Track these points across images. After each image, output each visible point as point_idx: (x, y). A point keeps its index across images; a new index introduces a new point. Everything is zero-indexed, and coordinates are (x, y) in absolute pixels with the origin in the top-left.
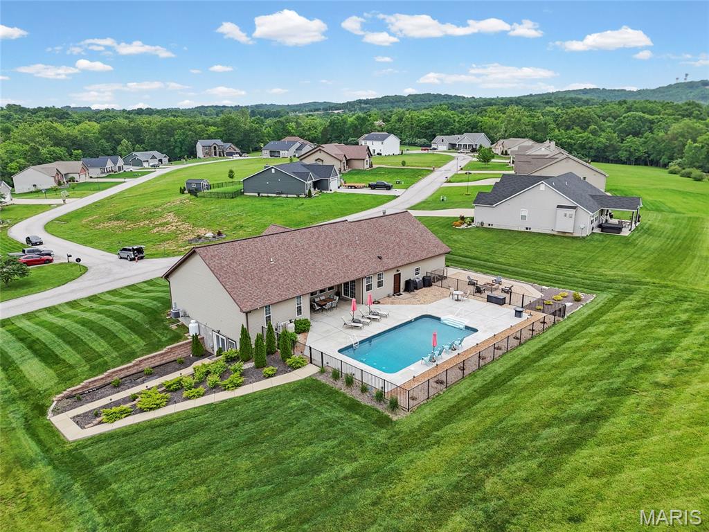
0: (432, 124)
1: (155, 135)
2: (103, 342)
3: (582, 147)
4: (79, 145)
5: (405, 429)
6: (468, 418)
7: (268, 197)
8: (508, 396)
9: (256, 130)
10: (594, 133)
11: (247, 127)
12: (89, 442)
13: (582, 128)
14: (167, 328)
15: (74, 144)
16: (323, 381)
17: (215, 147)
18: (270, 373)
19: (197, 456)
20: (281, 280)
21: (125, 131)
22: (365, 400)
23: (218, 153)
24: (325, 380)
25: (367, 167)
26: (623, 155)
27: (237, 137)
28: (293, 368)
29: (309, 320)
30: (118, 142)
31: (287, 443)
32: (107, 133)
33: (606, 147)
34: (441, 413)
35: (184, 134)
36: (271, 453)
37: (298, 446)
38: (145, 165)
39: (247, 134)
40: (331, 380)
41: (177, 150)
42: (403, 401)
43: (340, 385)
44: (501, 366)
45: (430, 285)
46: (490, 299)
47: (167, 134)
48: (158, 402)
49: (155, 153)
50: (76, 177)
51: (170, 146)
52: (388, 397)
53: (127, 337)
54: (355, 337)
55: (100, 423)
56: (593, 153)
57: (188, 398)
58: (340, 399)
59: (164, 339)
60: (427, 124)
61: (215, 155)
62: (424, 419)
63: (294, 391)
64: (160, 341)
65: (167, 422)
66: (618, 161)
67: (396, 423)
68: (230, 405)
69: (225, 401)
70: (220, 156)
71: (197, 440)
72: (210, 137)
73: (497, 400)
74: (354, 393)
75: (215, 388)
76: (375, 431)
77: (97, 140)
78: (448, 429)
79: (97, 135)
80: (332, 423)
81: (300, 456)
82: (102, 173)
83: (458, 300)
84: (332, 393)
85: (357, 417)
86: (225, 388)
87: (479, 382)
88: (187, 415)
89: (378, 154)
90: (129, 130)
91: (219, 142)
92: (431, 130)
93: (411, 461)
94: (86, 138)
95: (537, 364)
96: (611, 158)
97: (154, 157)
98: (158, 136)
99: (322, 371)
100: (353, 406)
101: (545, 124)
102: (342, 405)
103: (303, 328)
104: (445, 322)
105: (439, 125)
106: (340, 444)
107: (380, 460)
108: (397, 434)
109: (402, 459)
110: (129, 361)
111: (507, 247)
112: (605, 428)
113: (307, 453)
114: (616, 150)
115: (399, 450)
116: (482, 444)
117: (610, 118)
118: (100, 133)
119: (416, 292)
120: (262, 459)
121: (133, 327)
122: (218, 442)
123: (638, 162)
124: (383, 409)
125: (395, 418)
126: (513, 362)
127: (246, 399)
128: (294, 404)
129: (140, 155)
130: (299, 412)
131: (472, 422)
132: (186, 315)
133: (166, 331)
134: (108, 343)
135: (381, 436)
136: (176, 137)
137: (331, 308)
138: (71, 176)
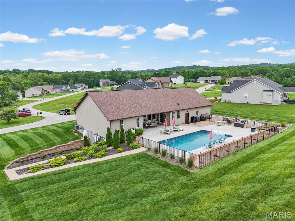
0: (197, 73)
1: (83, 78)
2: (41, 140)
4: (53, 81)
5: (198, 177)
6: (236, 172)
8: (259, 163)
9: (124, 76)
10: (269, 76)
11: (120, 75)
12: (20, 181)
13: (263, 74)
14: (73, 135)
15: (52, 81)
16: (149, 154)
17: (107, 82)
18: (121, 150)
19: (75, 188)
20: (129, 109)
21: (72, 76)
22: (173, 163)
23: (108, 85)
24: (152, 154)
25: (170, 86)
27: (117, 79)
28: (133, 148)
29: (143, 129)
30: (69, 81)
31: (127, 182)
32: (65, 77)
34: (219, 170)
35: (95, 77)
36: (117, 186)
37: (134, 183)
38: (79, 89)
39: (120, 78)
40: (154, 153)
41: (92, 84)
42: (196, 163)
43: (159, 156)
44: (249, 150)
45: (203, 120)
46: (236, 125)
47: (88, 77)
49: (83, 84)
50: (50, 91)
51: (89, 82)
52: (187, 161)
53: (53, 137)
55: (29, 172)
57: (77, 161)
58: (159, 162)
59: (71, 139)
60: (195, 73)
61: (107, 85)
62: (209, 172)
63: (133, 158)
64: (68, 139)
65: (63, 172)
67: (192, 173)
68: (98, 164)
69: (96, 163)
70: (109, 86)
71: (77, 180)
72: (105, 79)
73: (252, 165)
74: (167, 160)
75: (92, 157)
76: (180, 177)
77: (61, 79)
78: (225, 177)
79: (61, 78)
80: (154, 173)
81: (135, 188)
82: (61, 91)
83: (219, 125)
84: (154, 159)
85: (169, 170)
86: (97, 157)
87: (238, 156)
88: (75, 169)
89: (174, 83)
90: (73, 76)
91: (109, 80)
92: (197, 76)
93: (204, 193)
94: (56, 79)
95: (271, 150)
97: (82, 86)
98: (84, 78)
99: (149, 149)
100: (166, 165)
102: (160, 164)
103: (139, 133)
105: (200, 74)
106: (159, 182)
108: (193, 179)
109: (198, 192)
110: (51, 147)
111: (239, 108)
113: (139, 187)
115: (196, 187)
116: (249, 186)
117: (275, 71)
118: (62, 77)
119: (197, 123)
120: (112, 189)
121: (57, 133)
122: (88, 181)
124: (184, 167)
125: (191, 171)
126: (256, 149)
127: (107, 162)
128: (133, 163)
129: (77, 85)
130: (135, 167)
131: (239, 175)
132: (83, 129)
133: (72, 136)
134: (43, 140)
135: (184, 180)
136: (92, 78)
137: (154, 127)
138: (48, 91)
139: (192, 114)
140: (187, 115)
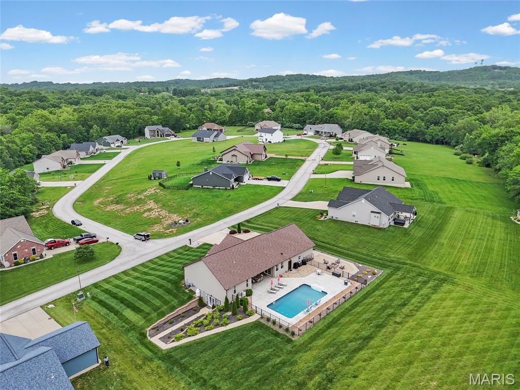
0: (303, 114)
1: (116, 122)
2: (158, 301)
3: (402, 131)
4: (65, 130)
5: (298, 344)
6: (322, 338)
7: (208, 188)
8: (338, 328)
9: (184, 117)
10: (409, 122)
11: (178, 115)
12: (172, 350)
13: (402, 118)
14: (184, 292)
15: (61, 129)
16: (263, 322)
17: (158, 131)
18: (240, 318)
19: (220, 356)
21: (95, 119)
22: (281, 331)
23: (160, 135)
24: (263, 321)
25: (263, 158)
26: (428, 138)
27: (172, 122)
28: (249, 315)
29: (252, 289)
30: (91, 127)
31: (253, 350)
32: (82, 121)
33: (417, 132)
34: (311, 336)
35: (136, 121)
36: (248, 354)
37: (258, 351)
38: (112, 146)
39: (178, 120)
40: (266, 321)
41: (131, 132)
42: (296, 332)
43: (270, 324)
44: (336, 313)
45: (305, 264)
46: (334, 274)
47: (124, 121)
48: (196, 332)
49: (118, 137)
50: (73, 161)
51: (126, 129)
52: (290, 329)
53: (168, 297)
54: (273, 298)
55: (173, 341)
56: (409, 136)
57: (207, 330)
58: (271, 331)
59: (185, 298)
60: (300, 114)
61: (158, 136)
62: (305, 340)
63: (252, 327)
64: (183, 299)
65: (201, 342)
66: (425, 141)
67: (294, 341)
68: (226, 334)
69: (223, 332)
71: (217, 349)
72: (154, 124)
73: (333, 330)
74: (276, 328)
75: (217, 325)
76: (286, 345)
77: (76, 125)
78: (314, 344)
79: (76, 122)
80: (269, 342)
81: (259, 355)
82: (87, 155)
83: (319, 274)
84: (267, 328)
85: (279, 339)
86: (222, 325)
87: (327, 322)
88: (209, 338)
89: (269, 142)
90: (98, 118)
91: (160, 127)
92: (303, 118)
93: (301, 357)
94: (69, 125)
95: (351, 312)
96: (421, 139)
97: (118, 140)
98: (118, 123)
99: (262, 318)
100: (277, 334)
101: (378, 116)
102: (272, 334)
103: (249, 293)
104: (313, 288)
105: (308, 115)
106: (274, 350)
107: (289, 357)
108: (295, 346)
109: (297, 356)
110: (173, 311)
111: (345, 235)
112: (372, 343)
113: (262, 354)
114: (424, 134)
115: (296, 352)
116: (326, 350)
117: (421, 109)
118: (78, 120)
119: (299, 268)
120: (245, 357)
121: (168, 291)
122: (226, 350)
123: (437, 142)
124: (288, 335)
125: (293, 339)
126: (341, 311)
127: (232, 330)
128: (253, 333)
129: (108, 139)
130: (255, 337)
131: (323, 340)
132: (193, 286)
133: (184, 294)
134: (160, 300)
135: (289, 347)
136: (131, 123)
137: (260, 281)
138: (70, 160)
139: (295, 260)
140: (290, 263)
